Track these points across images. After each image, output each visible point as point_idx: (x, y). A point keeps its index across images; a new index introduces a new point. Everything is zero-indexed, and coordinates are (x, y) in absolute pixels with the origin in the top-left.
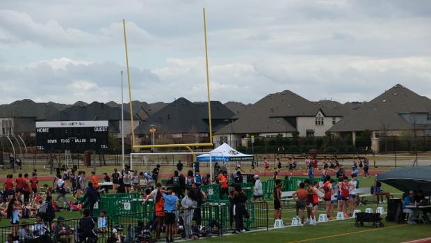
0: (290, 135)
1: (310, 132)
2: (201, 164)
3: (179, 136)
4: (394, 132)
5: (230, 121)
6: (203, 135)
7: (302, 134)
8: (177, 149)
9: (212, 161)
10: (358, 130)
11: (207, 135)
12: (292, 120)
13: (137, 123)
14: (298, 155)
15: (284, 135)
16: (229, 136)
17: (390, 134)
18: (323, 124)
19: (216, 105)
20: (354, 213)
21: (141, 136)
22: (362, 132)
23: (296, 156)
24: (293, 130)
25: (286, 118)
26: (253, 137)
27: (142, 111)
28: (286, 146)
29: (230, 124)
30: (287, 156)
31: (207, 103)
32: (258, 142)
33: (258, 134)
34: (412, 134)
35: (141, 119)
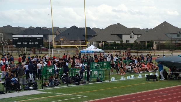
0: (119, 42)
1: (128, 41)
2: (82, 53)
3: (73, 42)
4: (163, 41)
5: (94, 36)
6: (83, 42)
7: (125, 42)
8: (72, 47)
9: (87, 52)
10: (148, 40)
11: (84, 42)
12: (120, 36)
13: (55, 36)
14: (123, 51)
15: (117, 42)
16: (94, 42)
17: (161, 42)
18: (133, 37)
19: (88, 29)
20: (146, 75)
21: (57, 41)
22: (150, 41)
23: (121, 51)
24: (121, 40)
25: (118, 35)
26: (103, 42)
27: (57, 31)
28: (118, 47)
29: (94, 37)
30: (118, 51)
31: (85, 28)
32: (106, 45)
33: (106, 41)
34: (170, 42)
35: (57, 34)
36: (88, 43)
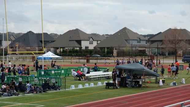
0: (78, 49)
1: (86, 48)
2: (39, 61)
3: (29, 48)
4: (123, 48)
6: (40, 48)
7: (83, 48)
8: (28, 54)
9: (44, 59)
10: (107, 47)
12: (79, 42)
13: (10, 42)
14: (81, 57)
15: (76, 48)
16: (51, 48)
17: (121, 49)
18: (92, 43)
19: (46, 34)
20: (105, 83)
21: (12, 48)
22: (110, 47)
23: (80, 58)
24: (80, 46)
25: (77, 41)
26: (62, 49)
27: (12, 36)
28: (77, 53)
29: (52, 43)
30: (76, 57)
31: (42, 34)
32: (64, 51)
33: (64, 47)
34: (130, 49)
35: (12, 40)
36: (45, 50)
